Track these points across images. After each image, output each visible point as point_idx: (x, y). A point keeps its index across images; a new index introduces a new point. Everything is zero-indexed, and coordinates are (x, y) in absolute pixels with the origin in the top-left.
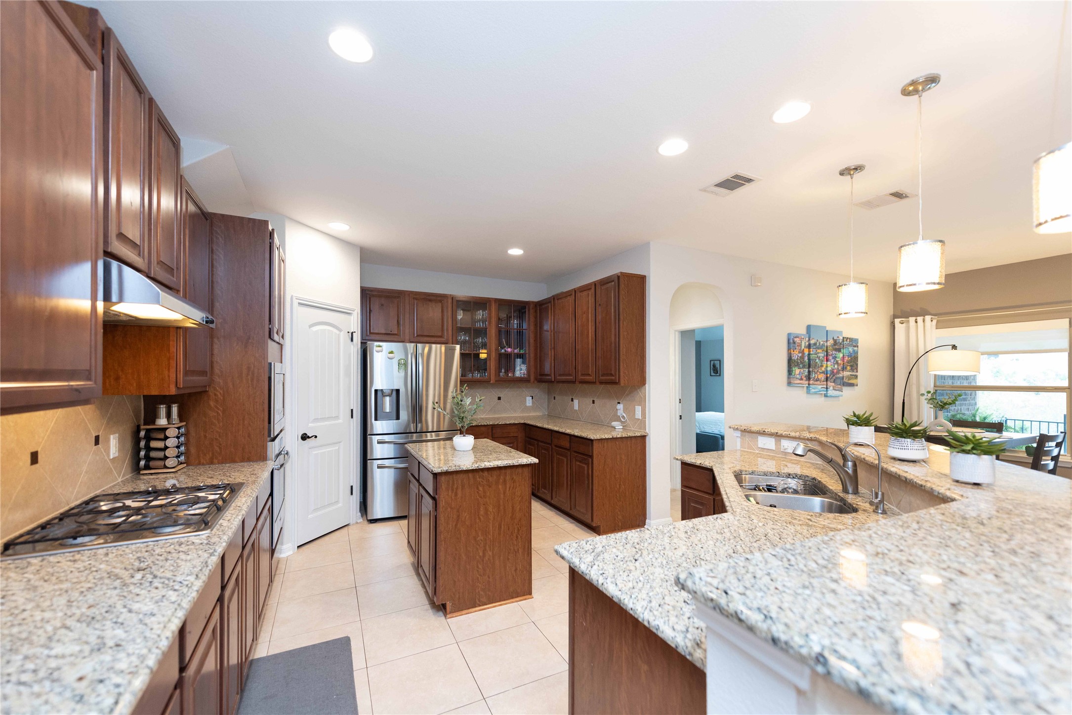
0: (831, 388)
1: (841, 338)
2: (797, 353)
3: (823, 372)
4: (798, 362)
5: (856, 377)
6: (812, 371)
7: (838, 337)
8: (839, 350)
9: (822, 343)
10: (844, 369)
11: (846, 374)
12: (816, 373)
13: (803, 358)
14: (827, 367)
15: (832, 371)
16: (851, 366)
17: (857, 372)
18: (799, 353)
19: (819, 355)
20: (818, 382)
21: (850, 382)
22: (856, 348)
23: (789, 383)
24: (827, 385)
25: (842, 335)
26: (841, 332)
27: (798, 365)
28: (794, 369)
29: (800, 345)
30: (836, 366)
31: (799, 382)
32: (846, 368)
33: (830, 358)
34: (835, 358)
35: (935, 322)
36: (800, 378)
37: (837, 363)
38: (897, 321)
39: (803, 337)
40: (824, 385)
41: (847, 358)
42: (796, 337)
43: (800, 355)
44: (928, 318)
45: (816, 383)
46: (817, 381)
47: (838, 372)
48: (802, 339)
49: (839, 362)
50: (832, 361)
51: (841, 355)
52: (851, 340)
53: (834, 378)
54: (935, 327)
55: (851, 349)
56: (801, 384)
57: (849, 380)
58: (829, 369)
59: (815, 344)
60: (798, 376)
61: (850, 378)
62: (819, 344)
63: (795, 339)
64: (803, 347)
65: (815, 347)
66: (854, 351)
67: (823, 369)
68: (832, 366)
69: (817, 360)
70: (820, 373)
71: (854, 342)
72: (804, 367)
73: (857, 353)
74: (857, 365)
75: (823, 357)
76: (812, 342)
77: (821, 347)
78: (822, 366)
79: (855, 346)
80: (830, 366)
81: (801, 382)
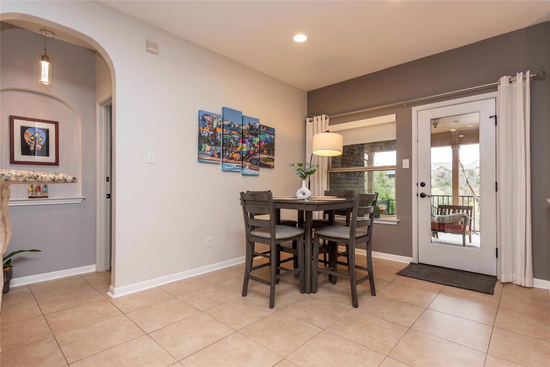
0: (247, 167)
1: (258, 125)
2: (208, 130)
3: (239, 152)
4: (208, 140)
5: (273, 160)
6: (226, 150)
7: (254, 124)
8: (256, 135)
9: (237, 126)
10: (260, 152)
11: (263, 156)
12: (231, 152)
13: (215, 137)
14: (242, 148)
15: (248, 153)
16: (267, 150)
17: (274, 156)
18: (210, 130)
19: (234, 136)
20: (233, 161)
21: (267, 163)
22: (273, 136)
23: (200, 160)
24: (242, 164)
25: (258, 122)
26: (258, 120)
27: (208, 142)
28: (203, 145)
29: (211, 123)
30: (252, 149)
31: (210, 158)
32: (263, 152)
33: (246, 140)
34: (251, 141)
35: (328, 120)
36: (211, 154)
37: (253, 145)
38: (308, 119)
39: (214, 116)
40: (239, 163)
41: (263, 143)
42: (207, 115)
43: (211, 133)
44: (324, 116)
45: (230, 161)
46: (231, 159)
47: (254, 154)
48: (213, 119)
49: (256, 145)
50: (248, 143)
51: (258, 140)
52: (268, 128)
53: (250, 158)
54: (328, 124)
55: (267, 136)
56: (212, 160)
57: (266, 161)
58: (245, 150)
59: (229, 126)
60: (208, 152)
61: (266, 160)
62: (234, 125)
63: (206, 117)
64: (215, 126)
65: (229, 128)
66: (271, 138)
67: (238, 149)
68: (248, 148)
69: (232, 141)
70: (235, 152)
71: (271, 131)
72: (216, 144)
73: (274, 140)
74: (274, 150)
75: (239, 139)
76: (226, 123)
77: (237, 129)
78: (237, 146)
79: (272, 134)
80: (245, 148)
81: (212, 158)
